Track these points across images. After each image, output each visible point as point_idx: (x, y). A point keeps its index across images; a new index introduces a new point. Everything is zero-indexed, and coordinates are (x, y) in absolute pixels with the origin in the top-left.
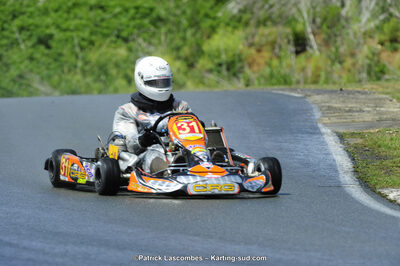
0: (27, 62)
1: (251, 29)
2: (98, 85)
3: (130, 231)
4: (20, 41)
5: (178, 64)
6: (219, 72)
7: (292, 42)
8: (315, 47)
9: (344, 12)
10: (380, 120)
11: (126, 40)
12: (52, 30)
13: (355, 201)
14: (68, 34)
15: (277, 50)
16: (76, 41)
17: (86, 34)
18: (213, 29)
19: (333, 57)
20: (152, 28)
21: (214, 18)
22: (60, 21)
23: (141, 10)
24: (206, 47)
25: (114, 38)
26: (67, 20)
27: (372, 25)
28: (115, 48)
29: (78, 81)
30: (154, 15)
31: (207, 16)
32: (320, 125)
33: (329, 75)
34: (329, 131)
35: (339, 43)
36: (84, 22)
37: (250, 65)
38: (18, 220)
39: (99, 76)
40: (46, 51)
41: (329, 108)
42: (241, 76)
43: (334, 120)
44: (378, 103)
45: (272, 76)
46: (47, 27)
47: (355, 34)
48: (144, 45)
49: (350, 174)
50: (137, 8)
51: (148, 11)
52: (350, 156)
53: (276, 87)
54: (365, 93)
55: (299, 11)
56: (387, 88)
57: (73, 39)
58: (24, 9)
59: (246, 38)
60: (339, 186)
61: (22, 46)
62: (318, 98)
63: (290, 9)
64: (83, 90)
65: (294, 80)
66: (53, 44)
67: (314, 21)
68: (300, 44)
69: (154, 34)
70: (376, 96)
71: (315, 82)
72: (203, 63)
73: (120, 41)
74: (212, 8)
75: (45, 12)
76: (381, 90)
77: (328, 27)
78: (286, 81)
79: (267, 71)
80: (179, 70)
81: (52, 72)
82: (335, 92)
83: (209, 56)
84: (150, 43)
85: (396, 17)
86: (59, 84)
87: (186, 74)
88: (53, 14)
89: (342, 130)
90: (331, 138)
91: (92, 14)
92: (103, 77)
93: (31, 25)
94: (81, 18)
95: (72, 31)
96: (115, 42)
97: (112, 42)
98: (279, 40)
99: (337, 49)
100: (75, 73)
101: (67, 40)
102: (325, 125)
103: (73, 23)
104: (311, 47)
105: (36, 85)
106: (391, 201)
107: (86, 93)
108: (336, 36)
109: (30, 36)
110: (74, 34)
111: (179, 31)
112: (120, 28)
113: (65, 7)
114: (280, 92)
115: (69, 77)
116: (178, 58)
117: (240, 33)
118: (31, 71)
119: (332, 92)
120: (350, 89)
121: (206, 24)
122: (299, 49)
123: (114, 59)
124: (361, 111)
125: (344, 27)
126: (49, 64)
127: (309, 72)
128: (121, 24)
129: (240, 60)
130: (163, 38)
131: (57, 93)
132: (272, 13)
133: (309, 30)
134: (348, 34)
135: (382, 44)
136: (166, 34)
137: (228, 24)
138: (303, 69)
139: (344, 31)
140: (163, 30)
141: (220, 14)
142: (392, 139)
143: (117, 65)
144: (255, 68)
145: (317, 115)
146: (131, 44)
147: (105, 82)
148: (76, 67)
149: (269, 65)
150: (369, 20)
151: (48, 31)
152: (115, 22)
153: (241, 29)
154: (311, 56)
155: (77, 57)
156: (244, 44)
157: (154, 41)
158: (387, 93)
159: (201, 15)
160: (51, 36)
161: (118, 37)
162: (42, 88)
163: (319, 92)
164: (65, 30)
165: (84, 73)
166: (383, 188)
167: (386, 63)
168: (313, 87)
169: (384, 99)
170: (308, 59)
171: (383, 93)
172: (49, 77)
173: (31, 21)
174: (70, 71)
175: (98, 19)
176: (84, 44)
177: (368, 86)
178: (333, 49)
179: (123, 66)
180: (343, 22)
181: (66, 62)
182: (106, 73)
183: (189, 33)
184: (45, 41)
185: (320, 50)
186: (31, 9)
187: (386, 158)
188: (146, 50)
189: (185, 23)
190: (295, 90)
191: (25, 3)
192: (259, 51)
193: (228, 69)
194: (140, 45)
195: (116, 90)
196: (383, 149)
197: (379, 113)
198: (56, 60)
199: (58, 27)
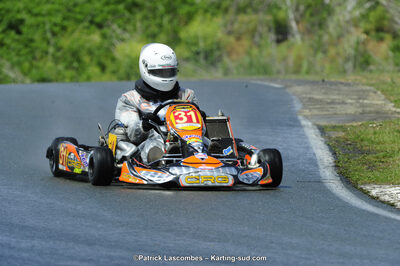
1: (230, 16)
2: (70, 73)
6: (196, 61)
7: (273, 30)
8: (297, 35)
10: (363, 113)
11: (100, 26)
12: (23, 15)
13: (336, 197)
14: (40, 19)
15: (257, 39)
16: (48, 27)
17: (58, 19)
18: (190, 16)
19: (316, 45)
20: (127, 14)
21: (192, 4)
22: (31, 5)
24: (183, 35)
25: (86, 24)
26: (39, 4)
27: (357, 13)
28: (89, 34)
29: (50, 68)
32: (300, 117)
33: (311, 65)
34: (310, 123)
36: (56, 6)
37: (229, 54)
39: (71, 63)
40: (17, 37)
41: (311, 99)
42: (219, 65)
43: (315, 112)
44: (362, 95)
45: (251, 65)
46: (19, 11)
48: (119, 31)
49: (331, 169)
52: (331, 150)
53: (254, 77)
54: (348, 85)
56: (372, 79)
57: (44, 23)
59: (225, 26)
60: (319, 181)
62: (299, 89)
64: (53, 77)
65: (274, 70)
66: (24, 29)
67: (297, 9)
68: (282, 32)
69: (129, 21)
70: (360, 87)
71: (297, 72)
72: (180, 51)
73: (93, 28)
76: (364, 81)
77: (311, 15)
78: (265, 70)
79: (246, 60)
81: (22, 59)
82: (317, 82)
83: (187, 43)
84: (125, 30)
85: (383, 5)
86: (30, 71)
89: (323, 123)
90: (312, 131)
92: (75, 64)
94: (53, 3)
95: (43, 16)
96: (88, 28)
97: (85, 28)
98: (259, 28)
99: (320, 37)
100: (47, 60)
101: (38, 25)
102: (306, 117)
103: (45, 8)
104: (293, 36)
106: (373, 198)
107: (57, 81)
109: (1, 21)
110: (46, 19)
111: (155, 18)
112: (94, 13)
114: (259, 82)
115: (41, 64)
117: (219, 20)
119: (313, 83)
120: (333, 80)
121: (184, 10)
122: (280, 37)
123: (88, 45)
124: (344, 103)
126: (20, 50)
127: (291, 62)
128: (95, 9)
129: (219, 48)
130: (138, 24)
131: (28, 81)
133: (291, 17)
135: (367, 33)
136: (142, 21)
137: (206, 11)
138: (284, 59)
140: (139, 16)
142: (375, 133)
143: (90, 52)
144: (234, 57)
145: (297, 107)
146: (105, 30)
147: (77, 70)
148: (47, 53)
149: (248, 53)
150: (354, 9)
151: (19, 16)
152: (88, 8)
153: (220, 15)
154: (293, 45)
155: (48, 43)
156: (223, 32)
157: (130, 27)
158: (371, 85)
160: (22, 21)
161: (92, 22)
163: (300, 83)
164: (37, 15)
165: (56, 60)
166: (365, 184)
167: (371, 53)
168: (294, 77)
169: (368, 91)
170: (290, 48)
171: (367, 85)
172: (20, 63)
174: (42, 57)
175: (71, 3)
176: (56, 29)
177: (351, 78)
178: (316, 38)
179: (97, 52)
181: (38, 48)
182: (79, 61)
183: (166, 20)
184: (15, 27)
185: (302, 39)
187: (368, 152)
188: (121, 37)
189: (162, 9)
190: (275, 80)
192: (238, 39)
193: (206, 58)
194: (114, 31)
195: (89, 78)
196: (366, 143)
197: (362, 106)
198: (26, 46)
199: (29, 12)
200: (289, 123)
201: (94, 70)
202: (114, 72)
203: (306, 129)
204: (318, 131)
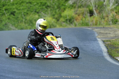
0: (7, 20)
1: (76, 9)
2: (29, 27)
3: (39, 71)
4: (5, 13)
5: (54, 20)
6: (67, 22)
7: (89, 13)
8: (96, 14)
9: (105, 3)
10: (116, 36)
11: (38, 13)
12: (15, 10)
13: (108, 61)
14: (20, 11)
15: (84, 15)
16: (23, 13)
17: (26, 11)
18: (65, 9)
19: (101, 17)
20: (46, 9)
21: (65, 6)
22: (17, 7)
23: (42, 4)
24: (62, 15)
25: (34, 12)
26: (20, 7)
27: (113, 7)
28: (35, 15)
29: (24, 25)
30: (46, 5)
31: (63, 5)
32: (97, 38)
33: (100, 22)
35: (103, 13)
36: (25, 7)
37: (76, 20)
39: (30, 24)
40: (14, 16)
41: (100, 33)
42: (73, 23)
43: (102, 36)
44: (115, 31)
45: (83, 23)
46: (14, 9)
47: (108, 10)
48: (43, 14)
49: (106, 53)
50: (41, 3)
51: (44, 4)
52: (106, 47)
53: (84, 27)
54: (111, 28)
55: (91, 3)
56: (118, 26)
57: (21, 12)
58: (6, 4)
59: (75, 12)
60: (103, 57)
61: (6, 15)
62: (96, 30)
63: (88, 3)
65: (90, 24)
66: (16, 14)
67: (95, 6)
68: (91, 13)
69: (46, 11)
70: (115, 29)
71: (96, 25)
72: (62, 19)
73: (36, 13)
74: (64, 3)
75: (13, 4)
76: (116, 27)
77: (100, 8)
78: (87, 25)
79: (81, 22)
80: (54, 22)
82: (102, 28)
83: (64, 17)
84: (45, 14)
86: (18, 26)
87: (56, 23)
88: (16, 5)
89: (104, 40)
90: (101, 42)
91: (27, 5)
92: (31, 24)
93: (9, 8)
94: (24, 6)
95: (21, 10)
96: (35, 13)
97: (34, 13)
98: (85, 12)
99: (103, 15)
100: (22, 23)
101: (20, 13)
102: (99, 38)
103: (21, 8)
104: (95, 14)
105: (10, 27)
107: (26, 29)
108: (102, 11)
110: (22, 11)
111: (54, 10)
112: (36, 9)
113: (19, 3)
114: (85, 28)
115: (20, 24)
116: (54, 18)
117: (73, 10)
118: (9, 22)
119: (101, 28)
120: (107, 27)
121: (62, 7)
122: (91, 15)
124: (110, 34)
125: (104, 8)
126: (14, 20)
127: (94, 22)
129: (73, 18)
130: (49, 12)
131: (17, 29)
132: (83, 4)
133: (94, 9)
134: (106, 10)
135: (116, 13)
136: (50, 11)
137: (69, 8)
138: (92, 21)
139: (105, 9)
140: (49, 9)
141: (66, 4)
143: (35, 20)
144: (78, 21)
145: (96, 35)
146: (40, 14)
147: (31, 26)
148: (22, 21)
149: (82, 20)
150: (112, 6)
151: (14, 10)
152: (34, 7)
154: (95, 17)
155: (23, 18)
156: (74, 14)
157: (47, 13)
158: (118, 28)
159: (61, 5)
160: (15, 12)
161: (35, 12)
162: (12, 28)
163: (97, 28)
164: (19, 10)
165: (25, 23)
166: (116, 57)
167: (118, 19)
168: (95, 26)
169: (117, 30)
170: (94, 18)
172: (14, 24)
173: (9, 7)
174: (21, 22)
175: (29, 6)
176: (25, 14)
177: (112, 26)
178: (101, 15)
180: (104, 6)
181: (20, 20)
182: (32, 23)
183: (57, 10)
184: (13, 13)
185: (97, 15)
186: (9, 4)
187: (117, 48)
188: (44, 16)
189: (56, 7)
190: (89, 27)
192: (79, 15)
193: (69, 21)
194: (42, 14)
196: (117, 45)
197: (115, 34)
198: (16, 19)
199: (17, 9)
200: (94, 40)
203: (99, 41)
204: (102, 42)
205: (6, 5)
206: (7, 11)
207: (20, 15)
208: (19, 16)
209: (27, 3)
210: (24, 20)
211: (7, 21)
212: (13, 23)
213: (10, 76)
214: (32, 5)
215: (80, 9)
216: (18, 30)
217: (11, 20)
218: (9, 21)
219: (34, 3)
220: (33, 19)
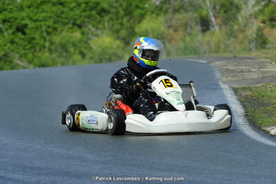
0: (9, 45)
1: (169, 15)
2: (61, 60)
3: (85, 164)
4: (4, 30)
5: (118, 42)
7: (199, 24)
10: (263, 78)
11: (80, 27)
12: (27, 21)
13: (248, 137)
14: (38, 23)
15: (189, 30)
16: (44, 29)
17: (51, 23)
18: (142, 17)
19: (229, 33)
20: (98, 17)
21: (143, 9)
22: (31, 14)
23: (90, 4)
24: (137, 30)
25: (70, 25)
26: (37, 13)
27: (256, 9)
28: (72, 32)
29: (46, 57)
30: (99, 7)
31: (137, 7)
32: (220, 83)
33: (226, 46)
34: (227, 87)
36: (49, 14)
38: (5, 159)
39: (61, 53)
40: (23, 36)
41: (227, 70)
43: (230, 78)
44: (262, 65)
45: (186, 48)
46: (23, 19)
48: (93, 29)
50: (87, 3)
51: (95, 5)
52: (242, 104)
53: (188, 56)
54: (252, 58)
55: (204, 1)
56: (268, 54)
57: (41, 26)
58: (6, 7)
59: (166, 22)
60: (235, 126)
61: (6, 34)
62: (218, 63)
64: (50, 63)
65: (201, 51)
66: (27, 31)
67: (214, 8)
68: (205, 25)
69: (100, 22)
70: (261, 60)
71: (217, 52)
73: (75, 27)
74: (140, 1)
75: (21, 8)
76: (263, 55)
78: (195, 52)
79: (182, 45)
80: (118, 47)
81: (27, 52)
82: (231, 58)
84: (97, 28)
85: (274, 3)
86: (33, 60)
87: (124, 49)
88: (26, 10)
89: (236, 86)
90: (229, 92)
91: (54, 9)
92: (64, 54)
93: (11, 18)
94: (47, 12)
95: (40, 21)
96: (72, 28)
97: (69, 28)
98: (190, 23)
100: (44, 52)
101: (37, 28)
102: (224, 82)
103: (41, 16)
104: (213, 27)
105: (16, 61)
106: (272, 136)
107: (52, 66)
109: (11, 26)
110: (42, 23)
111: (118, 19)
112: (75, 17)
113: (35, 5)
114: (191, 60)
115: (39, 54)
116: (118, 38)
117: (162, 18)
118: (12, 51)
119: (228, 58)
120: (241, 56)
121: (137, 13)
122: (204, 28)
123: (72, 40)
124: (249, 71)
126: (25, 46)
127: (213, 45)
128: (76, 15)
129: (162, 38)
130: (106, 24)
131: (31, 67)
133: (211, 14)
135: (263, 22)
136: (108, 22)
137: (153, 13)
138: (208, 43)
140: (106, 19)
141: (146, 6)
142: (272, 91)
143: (74, 45)
144: (174, 43)
145: (218, 75)
146: (84, 29)
147: (65, 57)
148: (44, 47)
149: (183, 40)
150: (254, 6)
151: (24, 22)
152: (71, 14)
153: (162, 15)
154: (214, 33)
155: (45, 40)
156: (165, 26)
158: (268, 58)
159: (133, 7)
160: (26, 26)
161: (74, 24)
163: (218, 59)
164: (36, 21)
165: (50, 51)
166: (266, 126)
167: (267, 36)
168: (215, 55)
169: (266, 62)
171: (265, 58)
172: (25, 55)
173: (11, 15)
174: (40, 50)
175: (59, 12)
176: (50, 30)
177: (254, 54)
179: (79, 45)
181: (37, 44)
182: (67, 51)
184: (21, 29)
185: (219, 29)
186: (11, 7)
187: (268, 105)
188: (94, 33)
189: (122, 12)
190: (200, 58)
191: (7, 2)
192: (175, 31)
194: (90, 29)
195: (74, 63)
196: (266, 98)
197: (262, 72)
198: (29, 42)
199: (31, 19)
200: (213, 87)
201: (77, 57)
202: (91, 58)
203: (224, 91)
204: (232, 91)
205: (6, 10)
206: (7, 25)
207: (39, 32)
208: (37, 36)
209: (54, 4)
210: (47, 44)
211: (9, 48)
212: (23, 52)
213: (17, 176)
214: (65, 9)
215: (178, 16)
216: (34, 68)
217: (17, 44)
218: (12, 48)
219: (70, 3)
220: (69, 41)
